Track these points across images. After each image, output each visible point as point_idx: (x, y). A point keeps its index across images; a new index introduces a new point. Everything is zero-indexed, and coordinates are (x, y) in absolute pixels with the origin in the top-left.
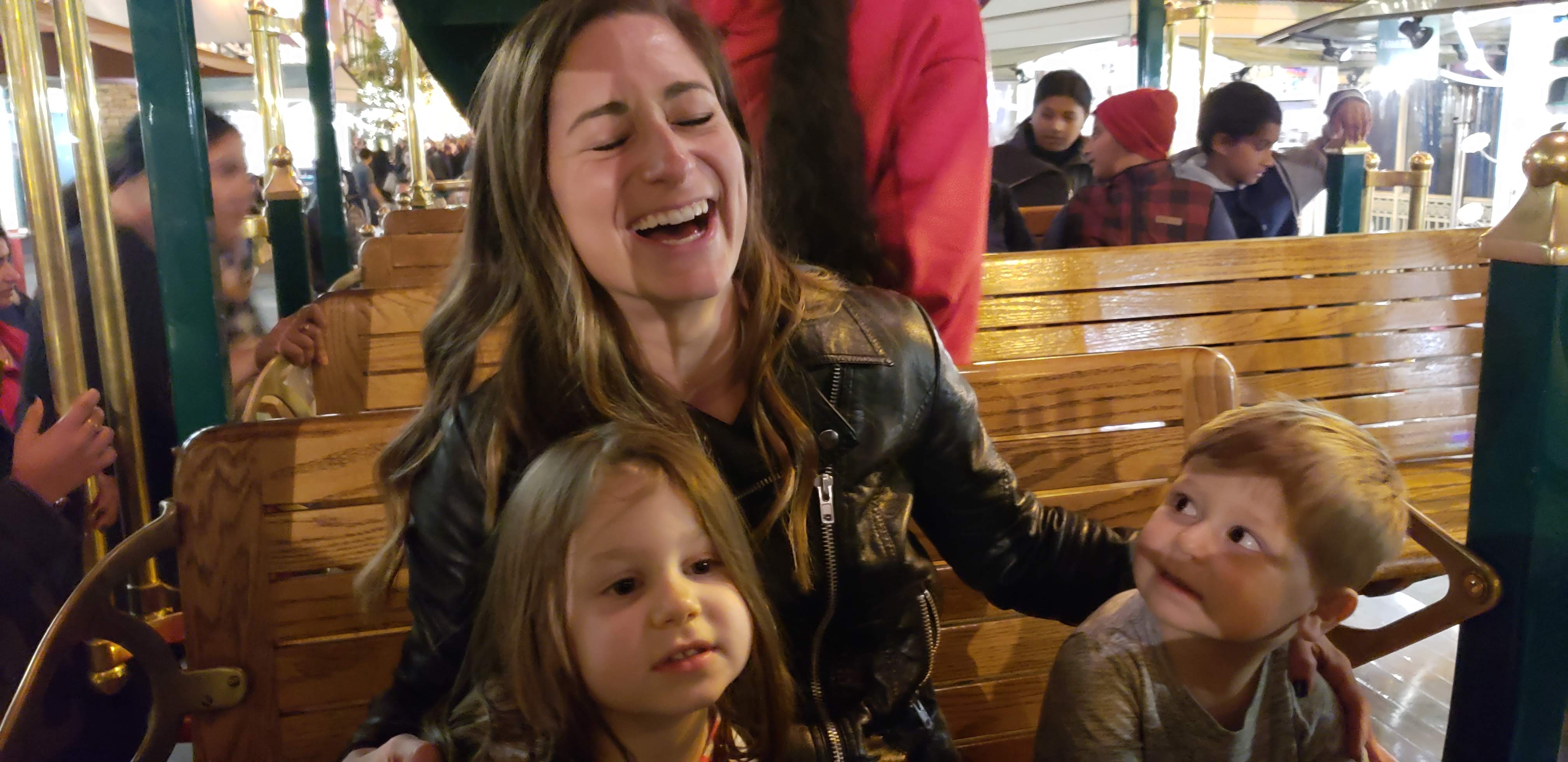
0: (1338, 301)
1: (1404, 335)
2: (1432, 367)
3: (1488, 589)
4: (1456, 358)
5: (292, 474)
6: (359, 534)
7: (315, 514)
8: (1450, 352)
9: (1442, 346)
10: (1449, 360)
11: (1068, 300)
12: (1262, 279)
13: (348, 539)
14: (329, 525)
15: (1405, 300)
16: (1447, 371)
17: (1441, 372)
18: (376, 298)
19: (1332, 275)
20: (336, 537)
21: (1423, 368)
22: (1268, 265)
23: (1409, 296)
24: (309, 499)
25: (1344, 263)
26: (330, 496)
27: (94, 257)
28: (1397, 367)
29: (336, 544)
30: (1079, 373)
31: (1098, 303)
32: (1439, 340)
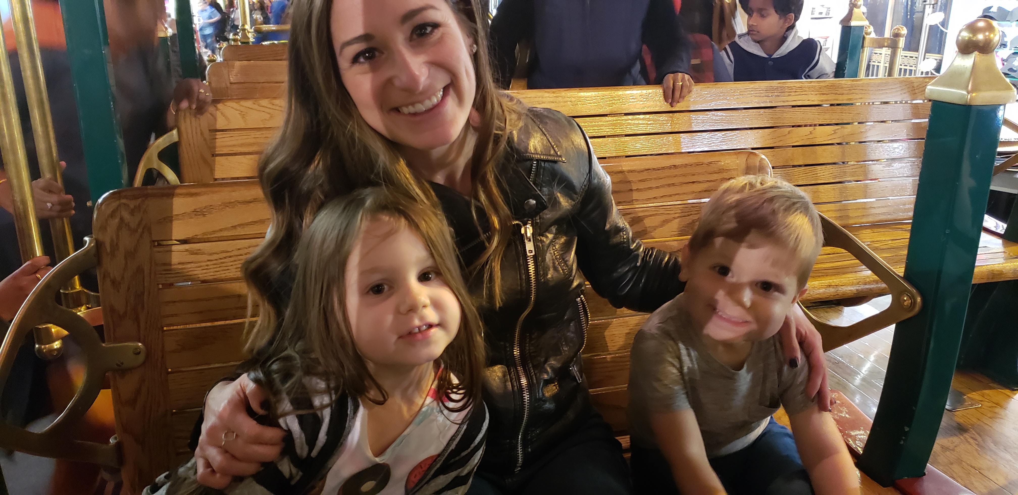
0: (841, 122)
1: (879, 144)
2: (896, 165)
3: (914, 304)
4: (911, 159)
5: (171, 221)
6: (216, 260)
7: (187, 246)
8: (907, 156)
9: (902, 152)
10: (906, 160)
11: (671, 117)
12: (793, 106)
13: (208, 263)
14: (196, 254)
15: (882, 122)
16: (904, 167)
17: (901, 168)
18: (220, 106)
19: (838, 105)
20: (202, 262)
21: (889, 165)
22: (799, 97)
23: (885, 120)
24: (183, 237)
25: (845, 97)
26: (196, 235)
27: (27, 73)
28: (874, 164)
29: (201, 266)
30: (675, 166)
31: (690, 119)
32: (901, 148)
